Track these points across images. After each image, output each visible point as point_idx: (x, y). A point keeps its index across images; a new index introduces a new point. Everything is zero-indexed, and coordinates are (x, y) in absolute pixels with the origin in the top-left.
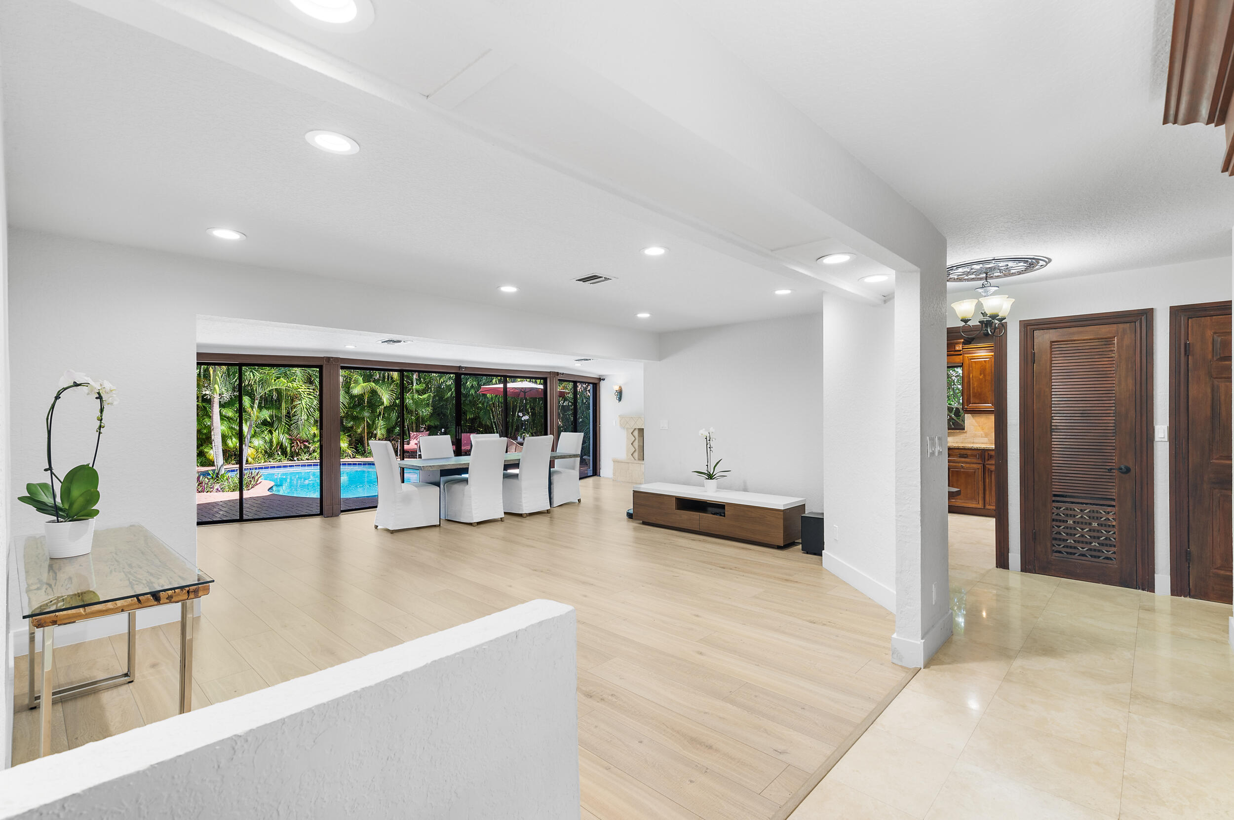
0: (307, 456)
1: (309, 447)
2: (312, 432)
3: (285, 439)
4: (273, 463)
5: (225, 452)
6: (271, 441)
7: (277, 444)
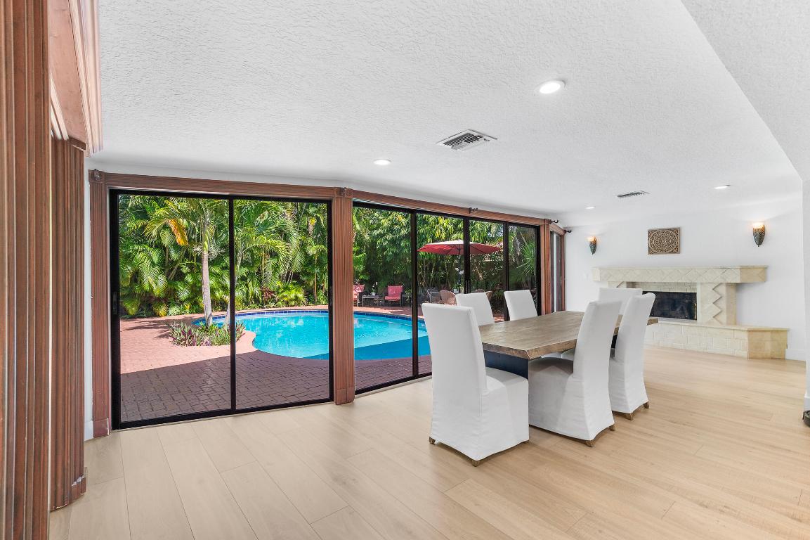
0: (273, 304)
1: (274, 297)
2: (278, 285)
3: (257, 290)
4: (249, 311)
5: (213, 301)
6: (248, 293)
7: (252, 295)
